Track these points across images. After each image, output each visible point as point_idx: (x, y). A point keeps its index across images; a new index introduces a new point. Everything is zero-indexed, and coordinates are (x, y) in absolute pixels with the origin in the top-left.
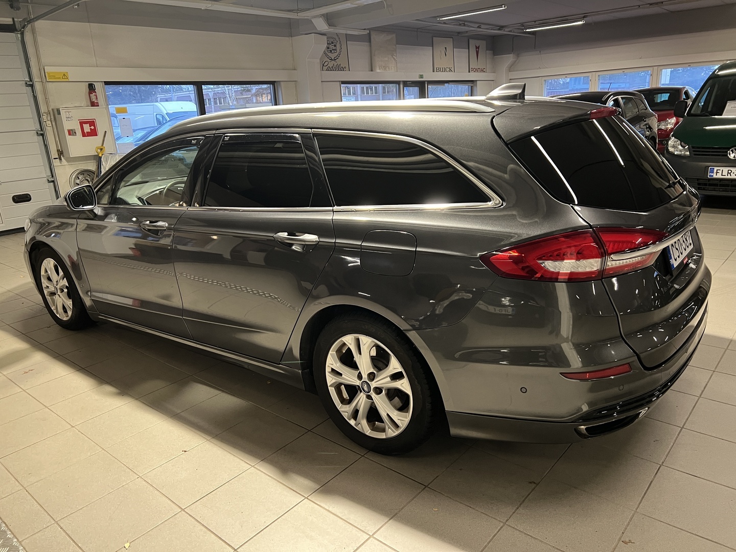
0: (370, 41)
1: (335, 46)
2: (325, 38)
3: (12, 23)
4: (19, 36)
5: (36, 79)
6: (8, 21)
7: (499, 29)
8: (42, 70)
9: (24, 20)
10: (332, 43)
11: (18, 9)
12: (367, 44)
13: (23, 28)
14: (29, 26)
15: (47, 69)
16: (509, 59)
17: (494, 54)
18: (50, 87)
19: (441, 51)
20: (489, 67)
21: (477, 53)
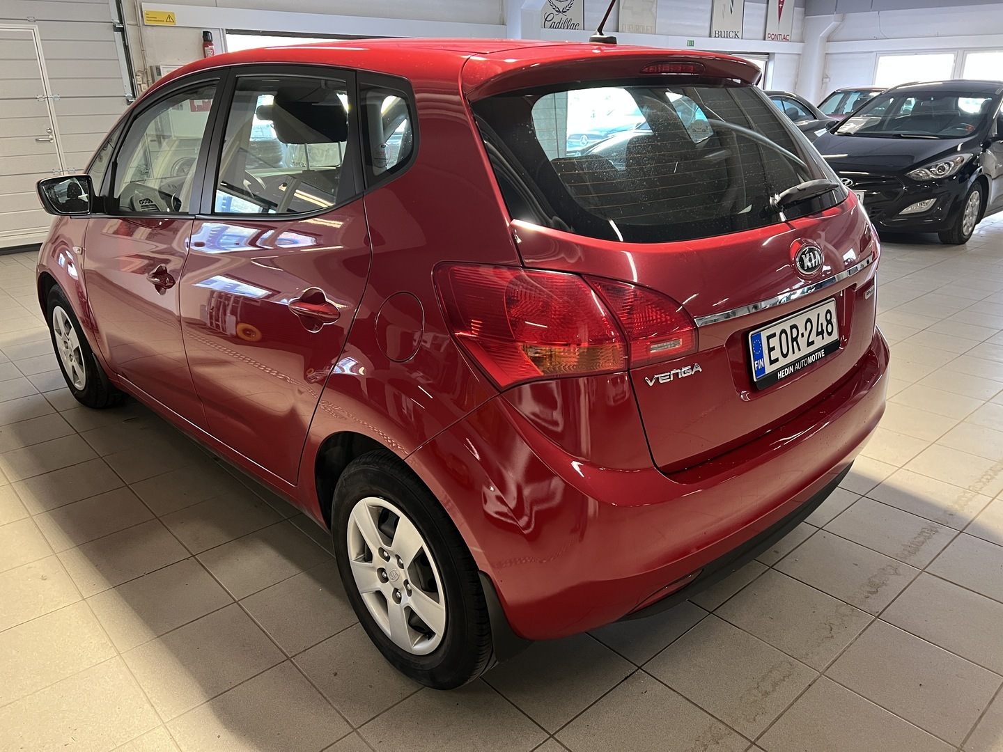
5: (128, 20)
8: (138, 7)
15: (146, 7)
16: (829, 23)
17: (806, 13)
18: (149, 33)
19: (724, 5)
20: (795, 33)
21: (780, 10)
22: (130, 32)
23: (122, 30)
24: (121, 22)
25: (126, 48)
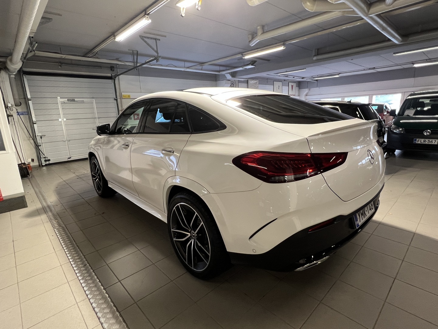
0: (248, 83)
1: (234, 85)
2: (230, 82)
3: (111, 76)
4: (113, 81)
5: (118, 97)
6: (109, 75)
7: (302, 79)
8: (121, 94)
9: (116, 75)
10: (233, 84)
11: (114, 71)
12: (246, 84)
13: (115, 77)
14: (117, 77)
15: (123, 94)
16: (305, 91)
17: (300, 88)
18: (123, 100)
19: (277, 87)
20: (297, 94)
21: (292, 88)
22: (119, 100)
23: (117, 100)
24: (116, 98)
25: (117, 104)
